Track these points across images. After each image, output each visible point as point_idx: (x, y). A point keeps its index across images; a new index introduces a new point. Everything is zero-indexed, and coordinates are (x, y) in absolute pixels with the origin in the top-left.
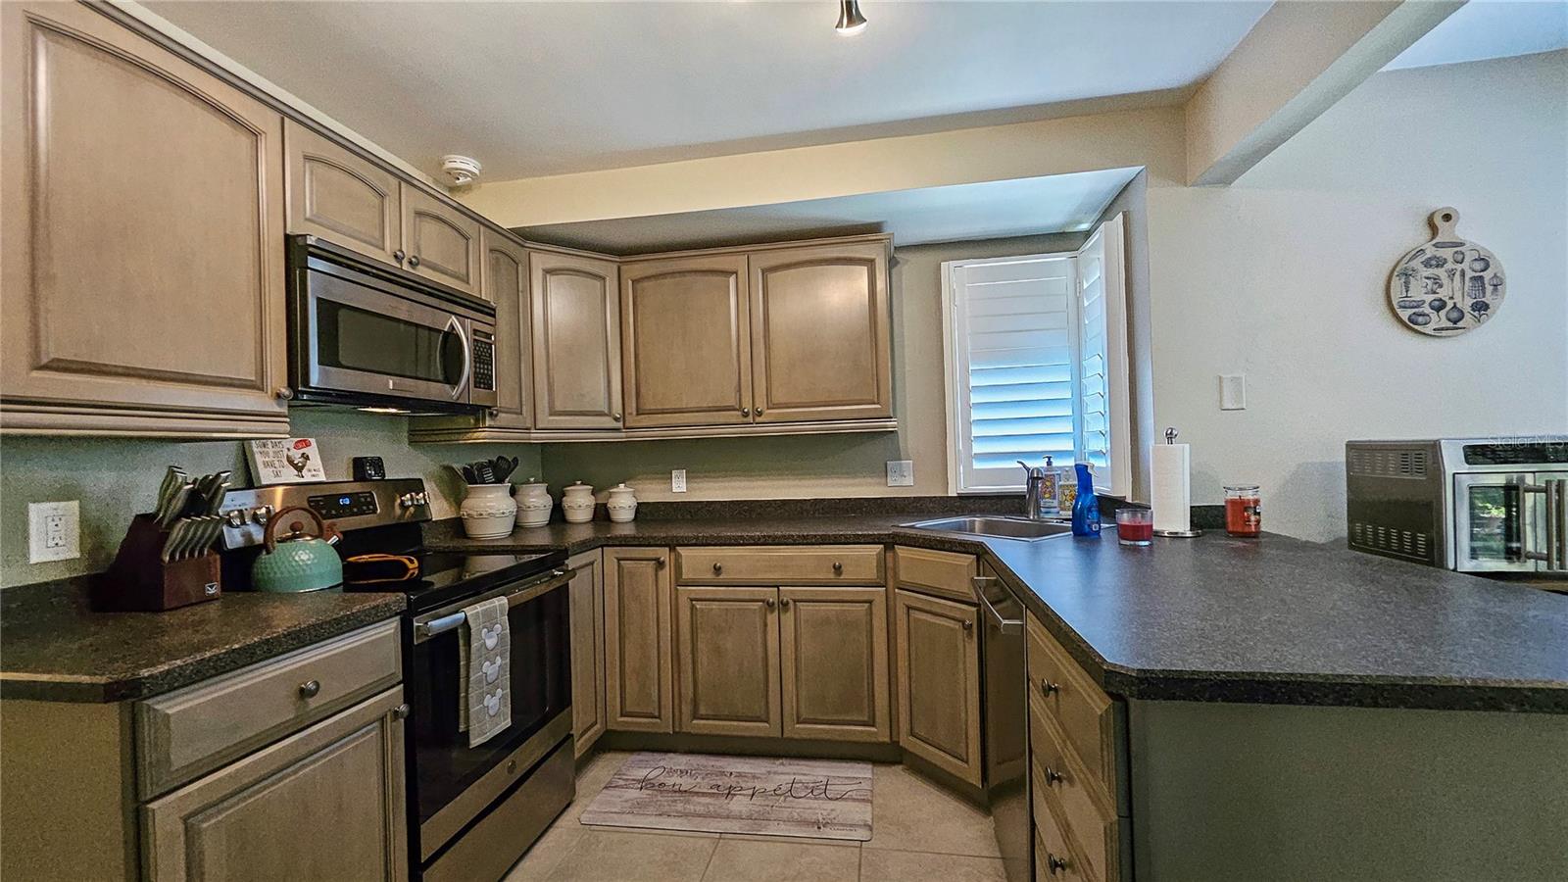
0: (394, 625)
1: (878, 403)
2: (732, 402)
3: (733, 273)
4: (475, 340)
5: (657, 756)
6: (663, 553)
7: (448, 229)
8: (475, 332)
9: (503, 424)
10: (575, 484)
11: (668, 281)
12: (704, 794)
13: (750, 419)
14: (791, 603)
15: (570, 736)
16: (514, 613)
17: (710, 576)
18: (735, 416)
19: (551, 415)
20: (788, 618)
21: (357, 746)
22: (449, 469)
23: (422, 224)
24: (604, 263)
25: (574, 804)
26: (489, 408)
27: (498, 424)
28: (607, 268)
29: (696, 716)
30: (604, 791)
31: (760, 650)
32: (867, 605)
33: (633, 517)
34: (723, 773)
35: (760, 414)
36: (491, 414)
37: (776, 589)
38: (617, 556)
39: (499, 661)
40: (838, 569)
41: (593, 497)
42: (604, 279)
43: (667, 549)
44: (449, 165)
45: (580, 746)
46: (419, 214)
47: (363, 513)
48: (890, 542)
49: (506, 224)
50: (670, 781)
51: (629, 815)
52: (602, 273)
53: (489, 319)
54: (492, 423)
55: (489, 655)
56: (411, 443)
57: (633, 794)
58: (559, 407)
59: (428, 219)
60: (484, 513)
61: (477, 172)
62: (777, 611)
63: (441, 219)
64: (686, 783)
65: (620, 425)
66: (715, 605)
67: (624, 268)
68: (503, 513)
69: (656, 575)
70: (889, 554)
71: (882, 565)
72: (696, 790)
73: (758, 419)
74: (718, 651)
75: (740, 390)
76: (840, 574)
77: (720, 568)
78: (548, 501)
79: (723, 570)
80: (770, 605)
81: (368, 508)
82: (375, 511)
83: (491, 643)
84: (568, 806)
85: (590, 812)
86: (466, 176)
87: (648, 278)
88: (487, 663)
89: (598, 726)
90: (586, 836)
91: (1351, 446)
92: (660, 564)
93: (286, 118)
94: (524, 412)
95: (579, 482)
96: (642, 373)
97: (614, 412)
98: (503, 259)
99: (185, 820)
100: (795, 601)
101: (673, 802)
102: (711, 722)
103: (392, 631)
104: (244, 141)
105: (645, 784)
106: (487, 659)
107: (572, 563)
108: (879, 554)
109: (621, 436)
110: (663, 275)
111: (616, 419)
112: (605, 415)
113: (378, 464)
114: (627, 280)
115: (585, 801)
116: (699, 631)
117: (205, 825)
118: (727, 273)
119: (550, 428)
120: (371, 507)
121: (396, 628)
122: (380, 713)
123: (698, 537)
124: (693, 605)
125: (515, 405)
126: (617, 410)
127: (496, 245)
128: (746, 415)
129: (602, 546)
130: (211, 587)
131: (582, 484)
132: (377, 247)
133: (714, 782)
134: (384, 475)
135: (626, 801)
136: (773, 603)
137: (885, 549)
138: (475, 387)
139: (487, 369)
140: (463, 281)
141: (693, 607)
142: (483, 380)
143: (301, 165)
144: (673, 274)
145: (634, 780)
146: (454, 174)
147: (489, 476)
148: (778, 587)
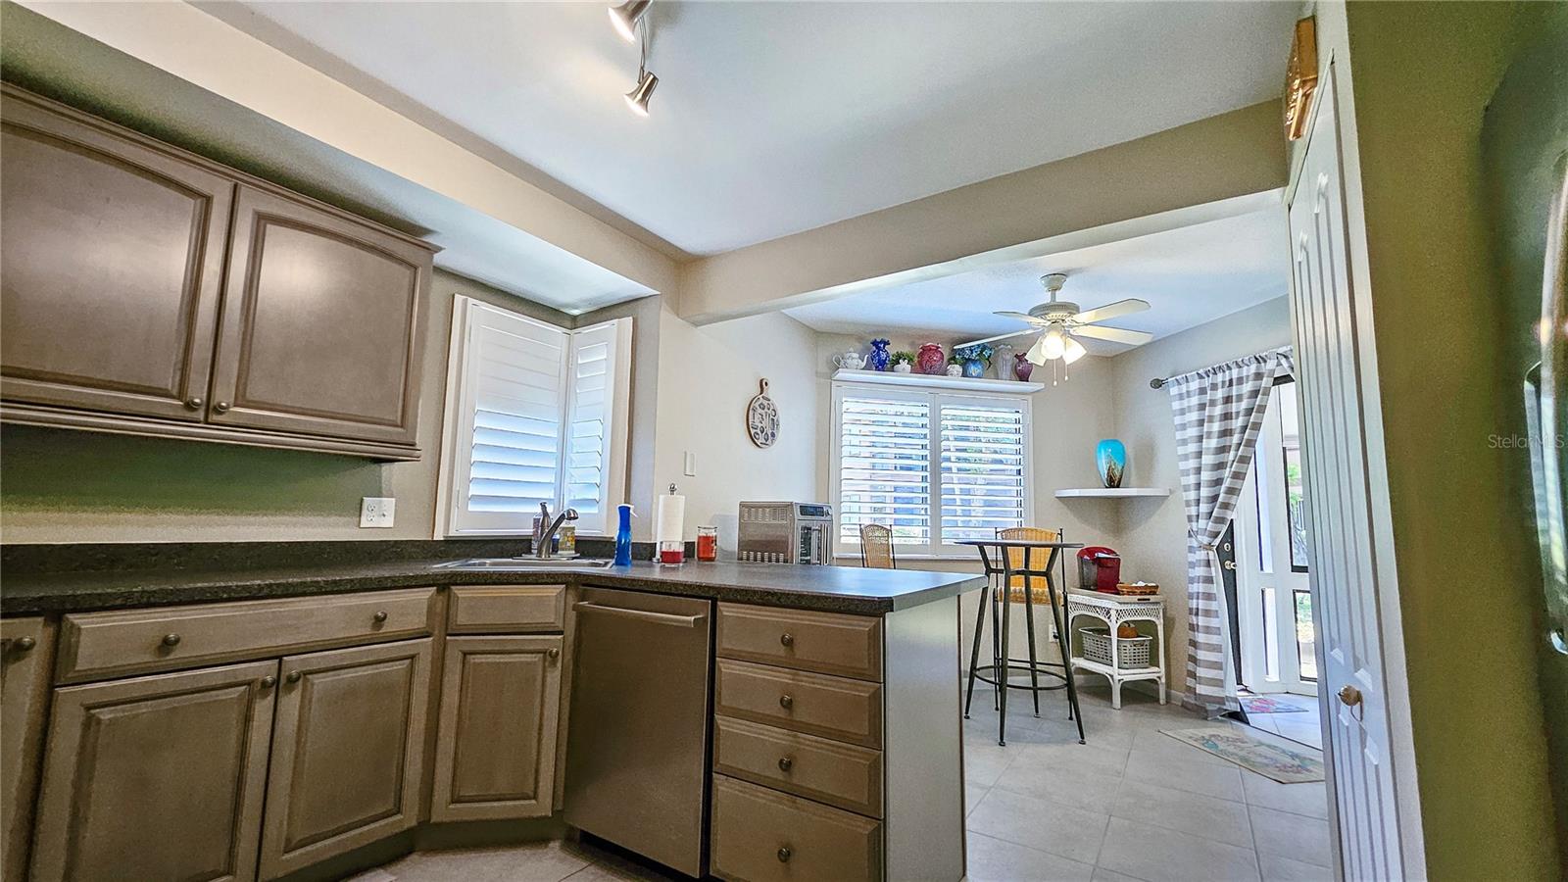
1: (402, 427)
3: (201, 196)
6: (31, 630)
13: (199, 415)
14: (298, 677)
17: (145, 658)
18: (167, 406)
20: (291, 702)
32: (408, 661)
35: (219, 410)
37: (276, 661)
40: (379, 621)
43: (44, 620)
48: (444, 584)
62: (273, 694)
66: (144, 708)
70: (444, 598)
71: (433, 611)
73: (215, 418)
76: (381, 627)
77: (171, 642)
79: (181, 644)
80: (261, 688)
91: (742, 505)
100: (306, 674)
108: (430, 599)
124: (92, 717)
136: (267, 684)
137: (438, 592)
141: (90, 720)
148: (280, 657)
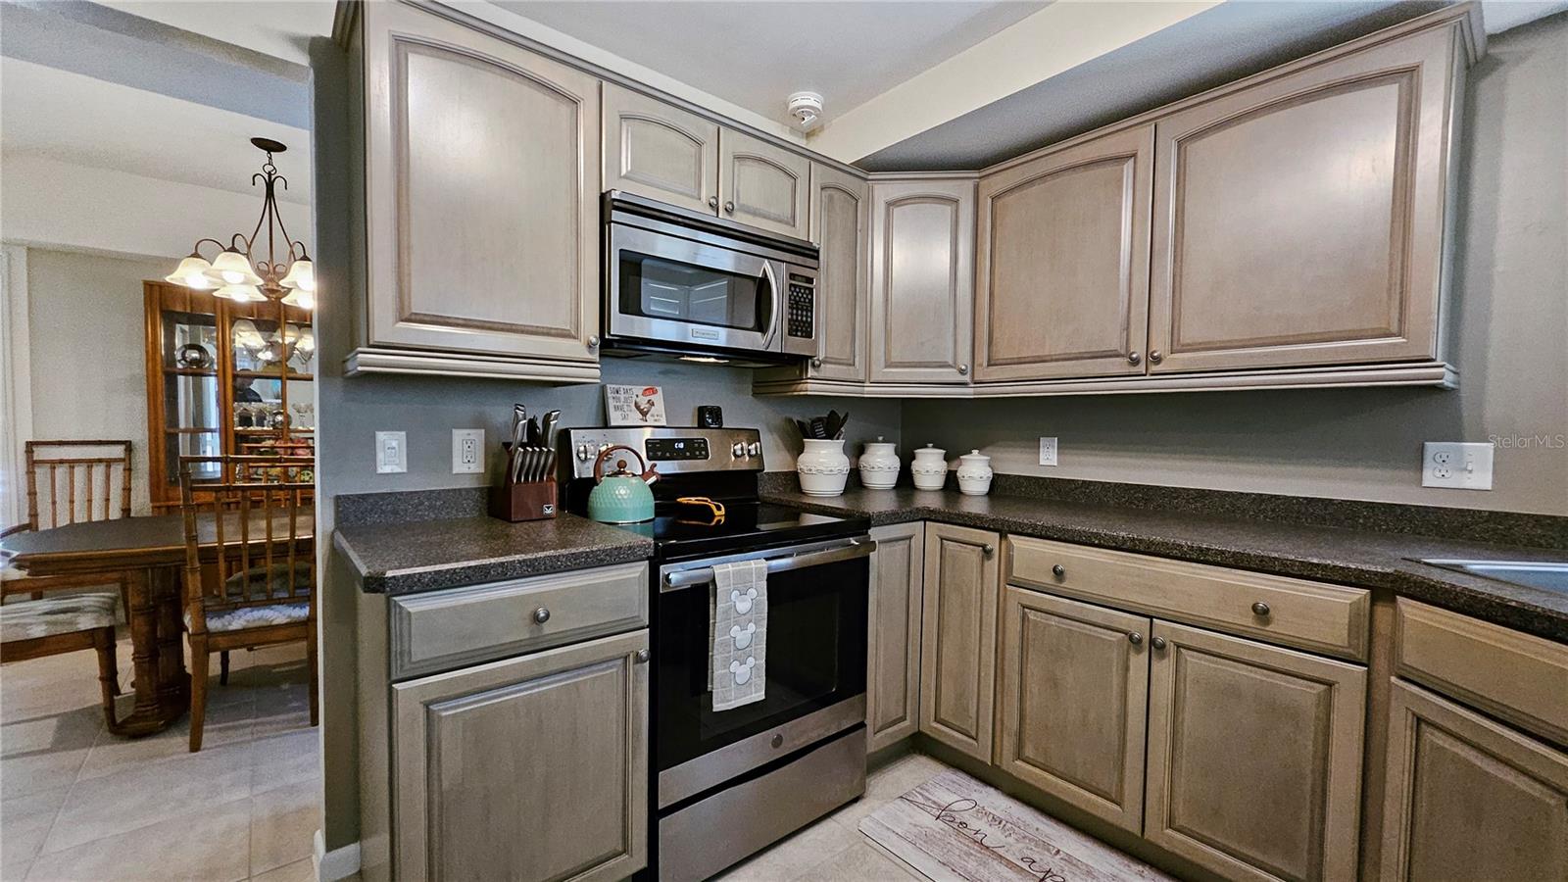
0: (642, 568)
1: (1399, 335)
2: (1115, 343)
3: (1129, 157)
4: (791, 285)
5: (974, 784)
6: (992, 539)
7: (772, 170)
8: (792, 276)
9: (829, 375)
10: (926, 447)
11: (1035, 189)
12: (1010, 864)
13: (1141, 368)
14: (1172, 648)
15: (862, 725)
16: (774, 579)
17: (1048, 579)
18: (1119, 365)
19: (886, 367)
20: (1164, 669)
21: (596, 677)
22: (790, 421)
23: (742, 168)
24: (959, 182)
25: (864, 801)
26: (811, 357)
27: (821, 375)
28: (960, 187)
29: (1019, 755)
30: (899, 801)
31: (1115, 705)
32: (1322, 687)
33: (987, 490)
34: (1046, 847)
35: (1158, 360)
36: (813, 365)
37: (1148, 620)
38: (941, 534)
39: (752, 627)
40: (1262, 614)
41: (945, 463)
42: (957, 201)
43: (997, 535)
44: (793, 105)
45: (875, 741)
46: (739, 158)
47: (696, 458)
48: (1385, 589)
49: (848, 159)
50: (975, 824)
51: (910, 846)
52: (953, 194)
53: (810, 262)
54: (815, 374)
55: (741, 620)
56: (755, 394)
57: (927, 820)
58: (895, 357)
59: (750, 162)
60: (813, 469)
61: (819, 106)
62: (1146, 654)
63: (765, 161)
64: (993, 836)
65: (967, 378)
66: (1054, 621)
67: (984, 183)
68: (831, 471)
69: (982, 565)
70: (1383, 612)
71: (1365, 628)
72: (1001, 851)
73: (1154, 368)
74: (1053, 683)
75: (1128, 329)
76: (1267, 622)
77: (1062, 572)
78: (896, 463)
79: (1067, 575)
80: (1135, 643)
81: (700, 453)
82: (706, 457)
83: (743, 606)
84: (856, 800)
85: (873, 820)
86: (810, 114)
87: (1011, 190)
88: (737, 628)
89: (907, 723)
90: (856, 848)
92: (987, 553)
93: (604, 82)
94: (857, 363)
95: (931, 445)
96: (996, 312)
97: (959, 362)
98: (837, 195)
99: (427, 705)
100: (1179, 646)
101: (966, 853)
102: (1037, 771)
103: (637, 575)
104: (565, 109)
105: (944, 813)
106: (736, 623)
107: (875, 534)
108: (1355, 606)
109: (968, 393)
110: (1030, 182)
111: (962, 372)
112: (950, 366)
113: (716, 413)
114: (986, 198)
115: (876, 803)
116: (1031, 649)
117: (444, 714)
118: (1120, 159)
119: (887, 381)
120: (703, 453)
121: (643, 572)
122: (624, 651)
123: (1036, 526)
124: (1024, 614)
125: (845, 356)
126: (964, 360)
127: (830, 181)
128: (1135, 362)
129: (925, 520)
130: (548, 508)
131: (934, 447)
132: (692, 197)
133: (1028, 853)
134: (721, 423)
135: (915, 826)
136: (1140, 641)
137: (1374, 600)
138: (790, 334)
139: (807, 316)
140: (787, 223)
141: (1024, 617)
142: (801, 326)
143: (617, 125)
144: (1043, 177)
145: (934, 803)
146: (798, 114)
147: (820, 430)
148: (1151, 618)
